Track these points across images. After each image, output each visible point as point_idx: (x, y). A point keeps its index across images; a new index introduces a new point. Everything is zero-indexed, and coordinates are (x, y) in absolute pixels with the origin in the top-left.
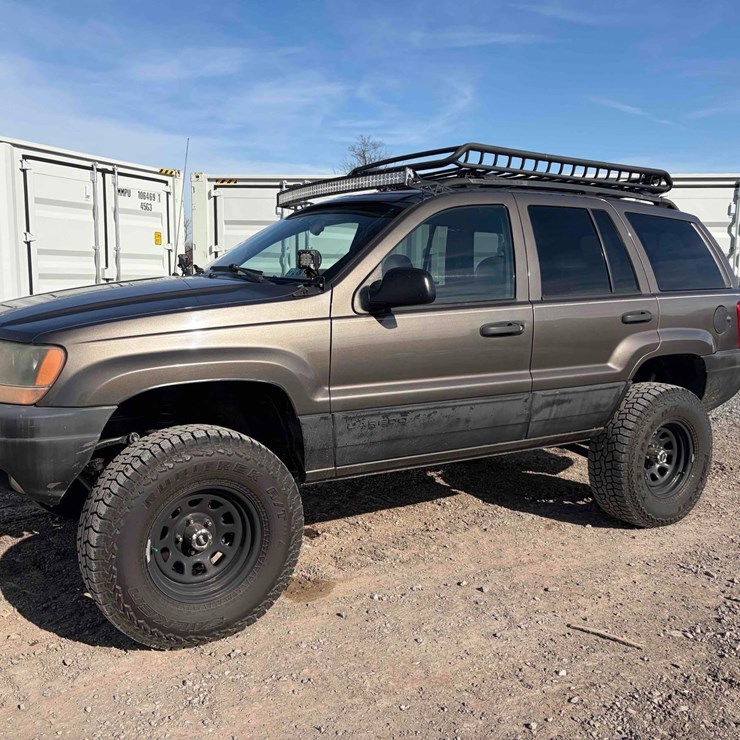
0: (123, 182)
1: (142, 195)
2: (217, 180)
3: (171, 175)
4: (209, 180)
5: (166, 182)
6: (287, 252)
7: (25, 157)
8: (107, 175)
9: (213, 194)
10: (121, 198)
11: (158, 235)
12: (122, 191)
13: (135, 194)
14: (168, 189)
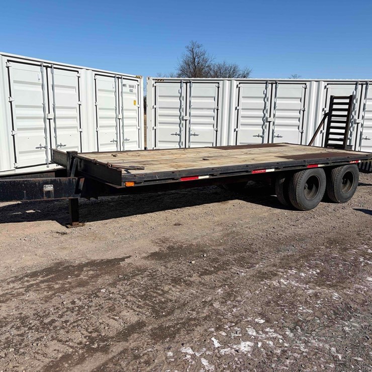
0: (125, 82)
1: (130, 86)
2: (156, 80)
3: (139, 78)
4: (153, 80)
5: (137, 81)
6: (182, 107)
7: (96, 74)
8: (120, 80)
9: (155, 85)
10: (123, 88)
11: (135, 101)
12: (124, 85)
13: (128, 86)
14: (138, 83)
